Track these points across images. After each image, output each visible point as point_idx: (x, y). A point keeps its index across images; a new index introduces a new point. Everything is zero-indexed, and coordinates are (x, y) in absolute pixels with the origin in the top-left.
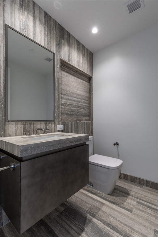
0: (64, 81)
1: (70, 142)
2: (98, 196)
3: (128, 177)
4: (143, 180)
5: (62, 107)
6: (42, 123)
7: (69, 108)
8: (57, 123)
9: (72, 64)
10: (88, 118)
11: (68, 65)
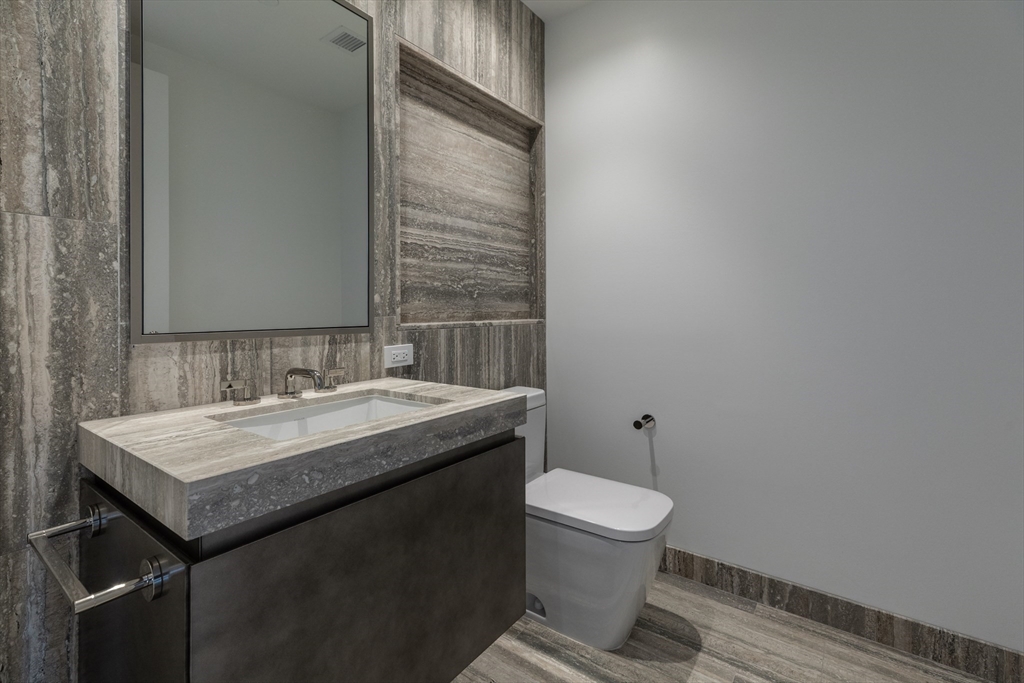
0: (417, 145)
1: (438, 436)
2: (568, 661)
3: (696, 567)
4: (759, 578)
5: (408, 260)
6: (312, 338)
7: (438, 265)
8: (382, 335)
9: (452, 71)
10: (524, 307)
11: (435, 73)
